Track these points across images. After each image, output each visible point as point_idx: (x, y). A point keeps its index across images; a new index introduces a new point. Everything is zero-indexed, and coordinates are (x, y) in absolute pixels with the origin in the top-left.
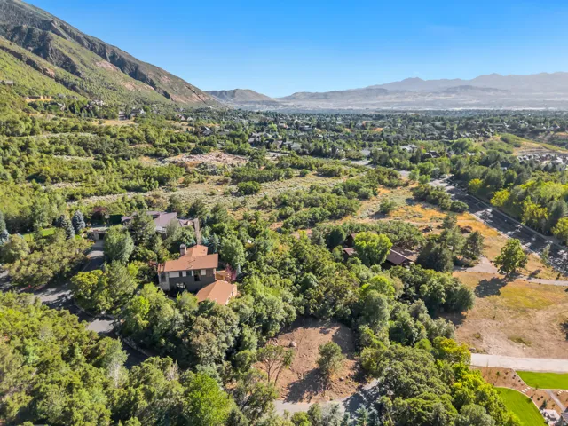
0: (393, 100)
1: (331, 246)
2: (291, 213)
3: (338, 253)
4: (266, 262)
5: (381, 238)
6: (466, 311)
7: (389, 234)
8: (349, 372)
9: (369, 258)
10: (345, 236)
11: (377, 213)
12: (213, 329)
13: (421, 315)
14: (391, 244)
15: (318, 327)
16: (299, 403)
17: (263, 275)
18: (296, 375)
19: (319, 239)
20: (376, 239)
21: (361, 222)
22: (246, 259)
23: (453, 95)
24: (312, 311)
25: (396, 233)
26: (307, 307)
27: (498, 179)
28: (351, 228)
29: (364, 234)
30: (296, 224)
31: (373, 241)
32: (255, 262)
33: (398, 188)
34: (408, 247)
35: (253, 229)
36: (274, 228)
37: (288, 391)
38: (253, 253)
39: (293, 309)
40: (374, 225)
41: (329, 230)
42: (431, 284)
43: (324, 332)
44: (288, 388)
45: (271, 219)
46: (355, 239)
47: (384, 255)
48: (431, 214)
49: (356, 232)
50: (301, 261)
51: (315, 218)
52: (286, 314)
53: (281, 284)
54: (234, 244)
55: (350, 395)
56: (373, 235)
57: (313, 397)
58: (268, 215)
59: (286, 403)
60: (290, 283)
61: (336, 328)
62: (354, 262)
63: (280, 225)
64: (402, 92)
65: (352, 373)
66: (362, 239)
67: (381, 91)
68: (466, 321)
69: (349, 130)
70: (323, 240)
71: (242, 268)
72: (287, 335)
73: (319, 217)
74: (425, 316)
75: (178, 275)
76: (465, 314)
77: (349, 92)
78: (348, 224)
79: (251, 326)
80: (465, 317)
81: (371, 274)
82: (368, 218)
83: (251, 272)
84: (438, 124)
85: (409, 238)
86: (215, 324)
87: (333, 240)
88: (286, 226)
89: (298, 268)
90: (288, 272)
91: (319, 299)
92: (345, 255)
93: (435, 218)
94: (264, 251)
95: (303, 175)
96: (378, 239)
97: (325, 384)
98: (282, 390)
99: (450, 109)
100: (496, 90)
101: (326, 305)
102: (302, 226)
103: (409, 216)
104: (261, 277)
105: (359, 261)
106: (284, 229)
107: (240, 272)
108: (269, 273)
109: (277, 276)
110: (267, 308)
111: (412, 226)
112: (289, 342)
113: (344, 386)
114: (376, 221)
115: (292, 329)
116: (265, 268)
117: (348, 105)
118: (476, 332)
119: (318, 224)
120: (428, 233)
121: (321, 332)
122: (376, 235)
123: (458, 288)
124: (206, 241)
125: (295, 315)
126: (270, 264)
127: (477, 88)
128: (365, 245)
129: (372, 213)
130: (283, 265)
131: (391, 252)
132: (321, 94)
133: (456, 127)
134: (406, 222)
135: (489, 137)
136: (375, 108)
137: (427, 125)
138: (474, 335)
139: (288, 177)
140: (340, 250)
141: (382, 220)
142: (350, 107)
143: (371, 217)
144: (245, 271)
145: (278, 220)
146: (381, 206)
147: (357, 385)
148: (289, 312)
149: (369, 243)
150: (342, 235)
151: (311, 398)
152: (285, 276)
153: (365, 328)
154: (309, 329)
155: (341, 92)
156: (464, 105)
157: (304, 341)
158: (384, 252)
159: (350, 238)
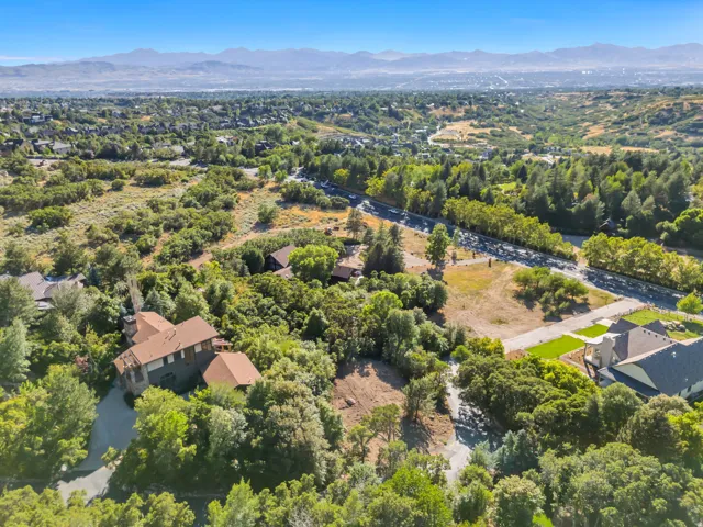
0: (125, 79)
6: (441, 307)
10: (263, 258)
11: (257, 224)
14: (337, 255)
23: (201, 73)
27: (364, 168)
33: (255, 190)
43: (364, 375)
48: (316, 216)
57: (428, 449)
61: (370, 365)
64: (134, 68)
67: (105, 65)
68: (447, 318)
69: (104, 121)
75: (161, 364)
76: (441, 310)
77: (54, 65)
80: (443, 315)
82: (252, 232)
84: (217, 108)
93: (324, 219)
95: (118, 188)
97: (424, 430)
99: (205, 90)
100: (247, 67)
113: (441, 424)
117: (61, 85)
121: (361, 376)
127: (225, 65)
129: (251, 226)
132: (10, 68)
133: (238, 112)
135: (285, 122)
136: (102, 89)
137: (205, 111)
139: (99, 193)
142: (62, 89)
143: (253, 230)
146: (260, 215)
147: (447, 417)
150: (259, 257)
154: (348, 377)
155: (42, 66)
156: (218, 86)
157: (357, 392)
158: (331, 266)
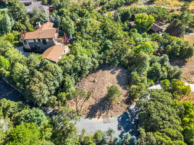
1: (123, 21)
2: (106, 2)
3: (126, 25)
4: (86, 32)
5: (149, 17)
6: (188, 58)
7: (154, 14)
8: (123, 98)
9: (141, 29)
10: (131, 15)
12: (44, 80)
13: (165, 63)
14: (154, 21)
15: (110, 70)
16: (93, 119)
17: (83, 40)
18: (94, 100)
19: (117, 17)
20: (146, 18)
21: (140, 7)
22: (75, 30)
24: (107, 62)
25: (157, 14)
26: (104, 60)
28: (134, 10)
29: (141, 14)
30: (108, 8)
31: (145, 19)
32: (80, 32)
34: (161, 21)
35: (82, 12)
36: (97, 10)
37: (89, 111)
38: (79, 26)
39: (97, 62)
40: (146, 9)
41: (123, 11)
42: (173, 45)
43: (113, 73)
44: (89, 109)
45: (96, 5)
46: (136, 17)
47: (149, 27)
48: (175, 3)
49: (136, 13)
50: (105, 32)
51: (118, 5)
52: (92, 65)
53: (93, 46)
54: (68, 22)
55: (122, 113)
56: (145, 15)
57: (102, 114)
58: (95, 2)
59: (87, 119)
60: (98, 44)
61: (119, 70)
62: (133, 31)
63: (99, 8)
65: (125, 99)
66: (140, 18)
68: (187, 64)
70: (119, 17)
71: (73, 35)
72: (93, 74)
73: (119, 4)
74: (167, 63)
75: (33, 42)
76: (187, 60)
78: (133, 8)
79: (70, 74)
80: (186, 62)
81: (141, 39)
82: (143, 5)
83: (77, 38)
85: (163, 16)
86: (46, 76)
87: (125, 17)
88: (103, 9)
89: (103, 36)
90: (97, 38)
91: (111, 55)
92: (130, 26)
93: (177, 5)
94: (86, 26)
96: (148, 18)
97: (109, 106)
98: (85, 110)
101: (115, 58)
102: (111, 9)
103: (164, 4)
104: (82, 42)
105: (136, 30)
106: (101, 11)
107: (72, 38)
108: (87, 39)
109: (91, 41)
110: (81, 63)
111: (165, 9)
112: (93, 79)
113: (120, 107)
114: (147, 6)
115: (96, 71)
116: (85, 36)
118: (191, 71)
119: (119, 8)
120: (172, 13)
121: (111, 73)
122: (147, 16)
123: (187, 47)
124: (53, 19)
125: (97, 65)
126: (88, 34)
128: (140, 21)
130: (95, 34)
131: (153, 25)
134: (163, 7)
138: (190, 72)
140: (127, 23)
141: (150, 6)
143: (145, 4)
144: (74, 38)
145: (100, 6)
147: (126, 106)
148: (94, 63)
149: (143, 20)
150: (129, 15)
151: (100, 115)
152: (95, 41)
153: (135, 73)
154: (105, 71)
157: (102, 78)
158: (150, 25)
159: (133, 16)
